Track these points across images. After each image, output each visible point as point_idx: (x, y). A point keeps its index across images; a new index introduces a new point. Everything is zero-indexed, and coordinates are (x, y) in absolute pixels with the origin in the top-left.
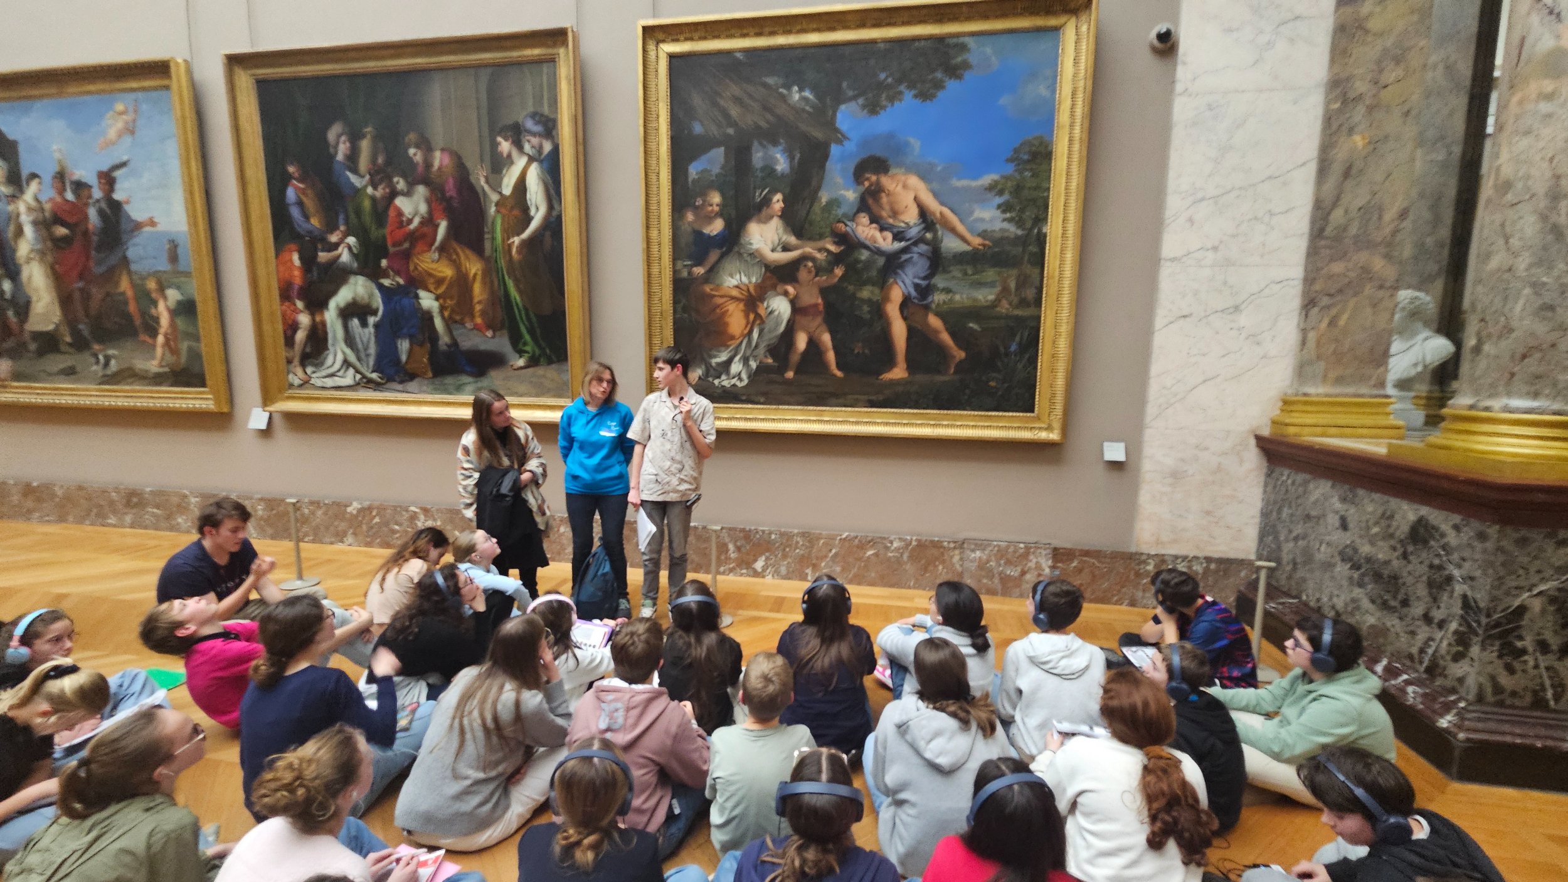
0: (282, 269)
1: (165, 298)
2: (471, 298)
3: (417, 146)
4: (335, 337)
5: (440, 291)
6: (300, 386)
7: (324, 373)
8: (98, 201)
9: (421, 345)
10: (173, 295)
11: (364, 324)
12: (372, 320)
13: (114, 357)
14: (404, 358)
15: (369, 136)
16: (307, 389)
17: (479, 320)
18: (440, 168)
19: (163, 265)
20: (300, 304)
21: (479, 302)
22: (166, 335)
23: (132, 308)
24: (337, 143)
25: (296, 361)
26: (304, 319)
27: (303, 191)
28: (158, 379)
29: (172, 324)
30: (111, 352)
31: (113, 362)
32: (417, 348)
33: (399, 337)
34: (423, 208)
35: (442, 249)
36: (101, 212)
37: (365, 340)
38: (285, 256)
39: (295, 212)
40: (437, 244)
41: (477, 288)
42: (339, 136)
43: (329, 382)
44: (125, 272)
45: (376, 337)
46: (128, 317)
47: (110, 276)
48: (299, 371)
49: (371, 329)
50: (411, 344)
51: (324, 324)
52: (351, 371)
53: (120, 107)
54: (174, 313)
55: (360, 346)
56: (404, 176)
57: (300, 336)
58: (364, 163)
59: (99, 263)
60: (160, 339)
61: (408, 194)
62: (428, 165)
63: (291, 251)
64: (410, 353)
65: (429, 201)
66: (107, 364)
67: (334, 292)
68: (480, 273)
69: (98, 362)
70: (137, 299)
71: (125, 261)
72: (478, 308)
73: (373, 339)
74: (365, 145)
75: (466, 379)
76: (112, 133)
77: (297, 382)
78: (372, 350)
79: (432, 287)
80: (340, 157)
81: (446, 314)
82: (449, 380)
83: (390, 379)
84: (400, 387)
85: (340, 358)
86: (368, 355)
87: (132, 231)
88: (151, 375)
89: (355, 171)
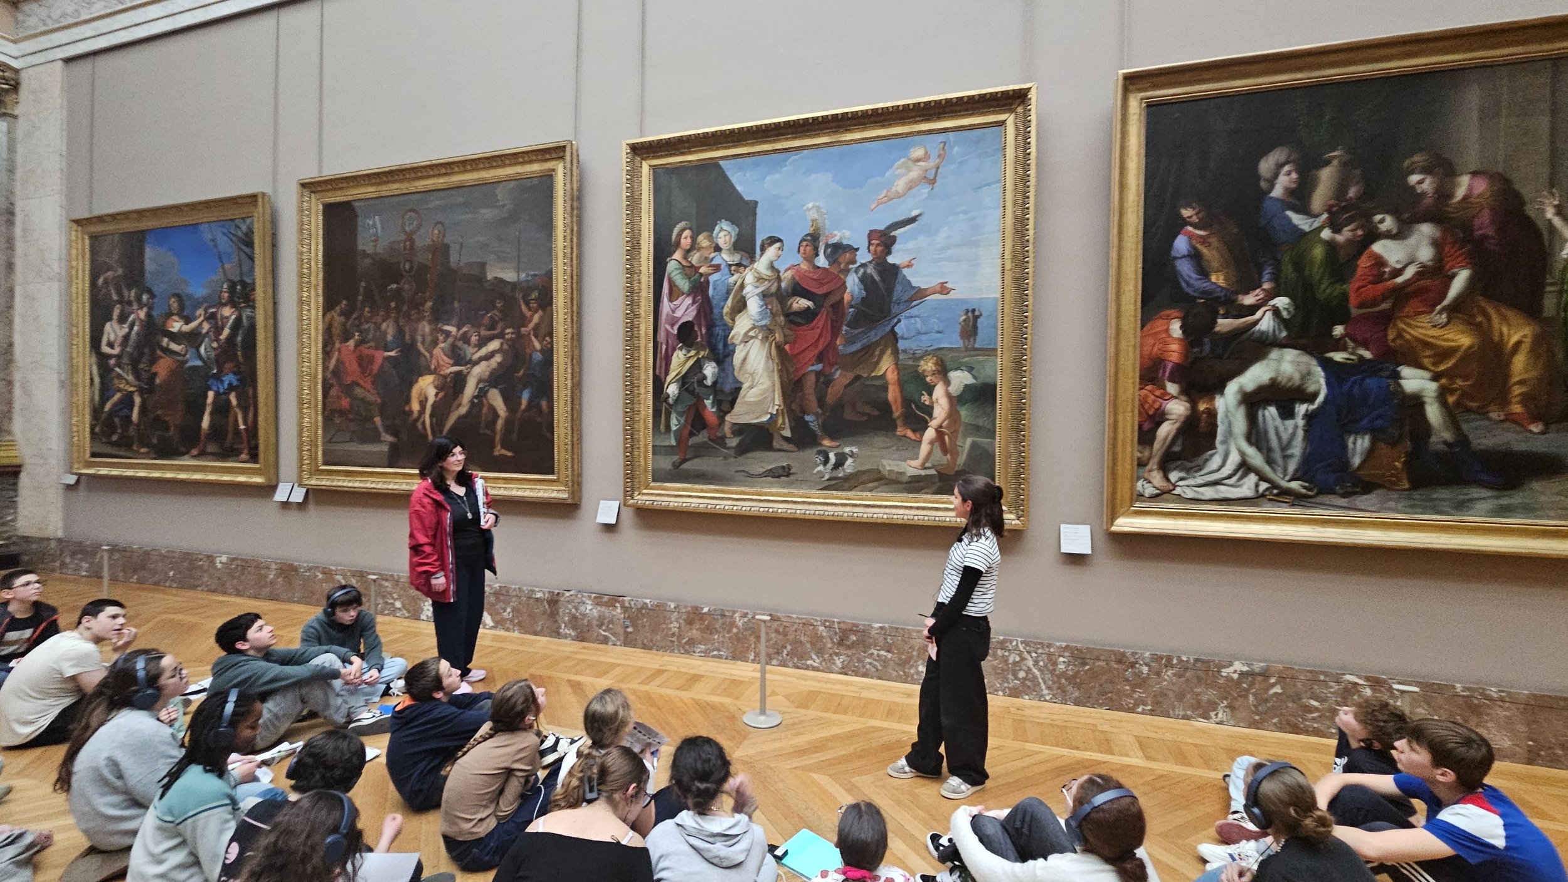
0: (1150, 341)
1: (947, 383)
2: (1507, 376)
3: (1426, 170)
4: (1229, 433)
5: (1442, 368)
6: (1154, 497)
7: (1200, 481)
8: (863, 265)
9: (1394, 443)
10: (960, 379)
11: (1287, 413)
12: (1301, 409)
13: (852, 455)
14: (1356, 461)
15: (1335, 162)
16: (1167, 501)
17: (1517, 408)
18: (1465, 198)
19: (953, 340)
20: (1172, 388)
21: (1521, 383)
22: (939, 431)
23: (893, 394)
24: (1276, 175)
25: (1153, 464)
26: (1178, 408)
27: (1204, 241)
28: (915, 485)
29: (953, 415)
30: (847, 450)
31: (850, 461)
32: (1383, 448)
33: (1351, 433)
34: (1426, 254)
35: (1457, 309)
36: (865, 280)
37: (1285, 437)
38: (1158, 325)
39: (1185, 268)
40: (1446, 302)
41: (1519, 363)
42: (1280, 166)
43: (1209, 493)
44: (889, 351)
45: (1306, 431)
46: (886, 407)
47: (868, 355)
48: (1157, 478)
49: (1300, 422)
50: (1373, 442)
51: (1212, 414)
52: (1252, 478)
53: (919, 152)
54: (955, 401)
55: (1274, 443)
56: (1395, 212)
57: (1166, 430)
58: (1320, 198)
59: (850, 341)
60: (930, 433)
61: (1398, 235)
62: (1443, 194)
63: (1169, 318)
64: (1370, 454)
65: (1436, 244)
66: (839, 464)
67: (1239, 371)
68: (1528, 340)
69: (826, 461)
70: (901, 383)
71: (893, 336)
72: (1517, 390)
73: (1300, 433)
74: (1326, 176)
75: (1476, 492)
76: (900, 185)
77: (1149, 491)
78: (1297, 449)
79: (1426, 362)
80: (1277, 192)
81: (1451, 399)
82: (1443, 494)
83: (1325, 489)
84: (1343, 502)
85: (1234, 459)
86: (1286, 458)
87: (911, 300)
88: (905, 479)
89: (1304, 209)
